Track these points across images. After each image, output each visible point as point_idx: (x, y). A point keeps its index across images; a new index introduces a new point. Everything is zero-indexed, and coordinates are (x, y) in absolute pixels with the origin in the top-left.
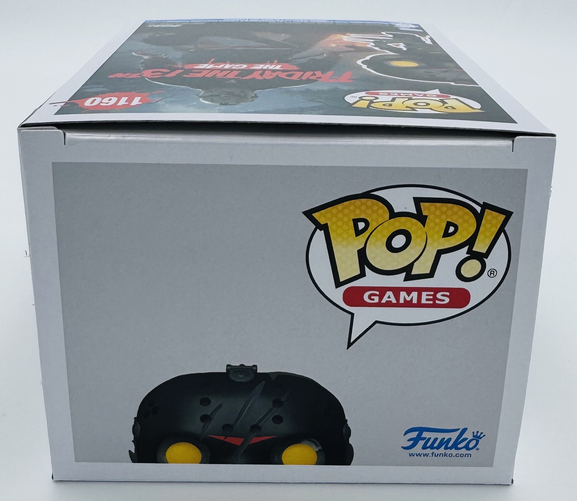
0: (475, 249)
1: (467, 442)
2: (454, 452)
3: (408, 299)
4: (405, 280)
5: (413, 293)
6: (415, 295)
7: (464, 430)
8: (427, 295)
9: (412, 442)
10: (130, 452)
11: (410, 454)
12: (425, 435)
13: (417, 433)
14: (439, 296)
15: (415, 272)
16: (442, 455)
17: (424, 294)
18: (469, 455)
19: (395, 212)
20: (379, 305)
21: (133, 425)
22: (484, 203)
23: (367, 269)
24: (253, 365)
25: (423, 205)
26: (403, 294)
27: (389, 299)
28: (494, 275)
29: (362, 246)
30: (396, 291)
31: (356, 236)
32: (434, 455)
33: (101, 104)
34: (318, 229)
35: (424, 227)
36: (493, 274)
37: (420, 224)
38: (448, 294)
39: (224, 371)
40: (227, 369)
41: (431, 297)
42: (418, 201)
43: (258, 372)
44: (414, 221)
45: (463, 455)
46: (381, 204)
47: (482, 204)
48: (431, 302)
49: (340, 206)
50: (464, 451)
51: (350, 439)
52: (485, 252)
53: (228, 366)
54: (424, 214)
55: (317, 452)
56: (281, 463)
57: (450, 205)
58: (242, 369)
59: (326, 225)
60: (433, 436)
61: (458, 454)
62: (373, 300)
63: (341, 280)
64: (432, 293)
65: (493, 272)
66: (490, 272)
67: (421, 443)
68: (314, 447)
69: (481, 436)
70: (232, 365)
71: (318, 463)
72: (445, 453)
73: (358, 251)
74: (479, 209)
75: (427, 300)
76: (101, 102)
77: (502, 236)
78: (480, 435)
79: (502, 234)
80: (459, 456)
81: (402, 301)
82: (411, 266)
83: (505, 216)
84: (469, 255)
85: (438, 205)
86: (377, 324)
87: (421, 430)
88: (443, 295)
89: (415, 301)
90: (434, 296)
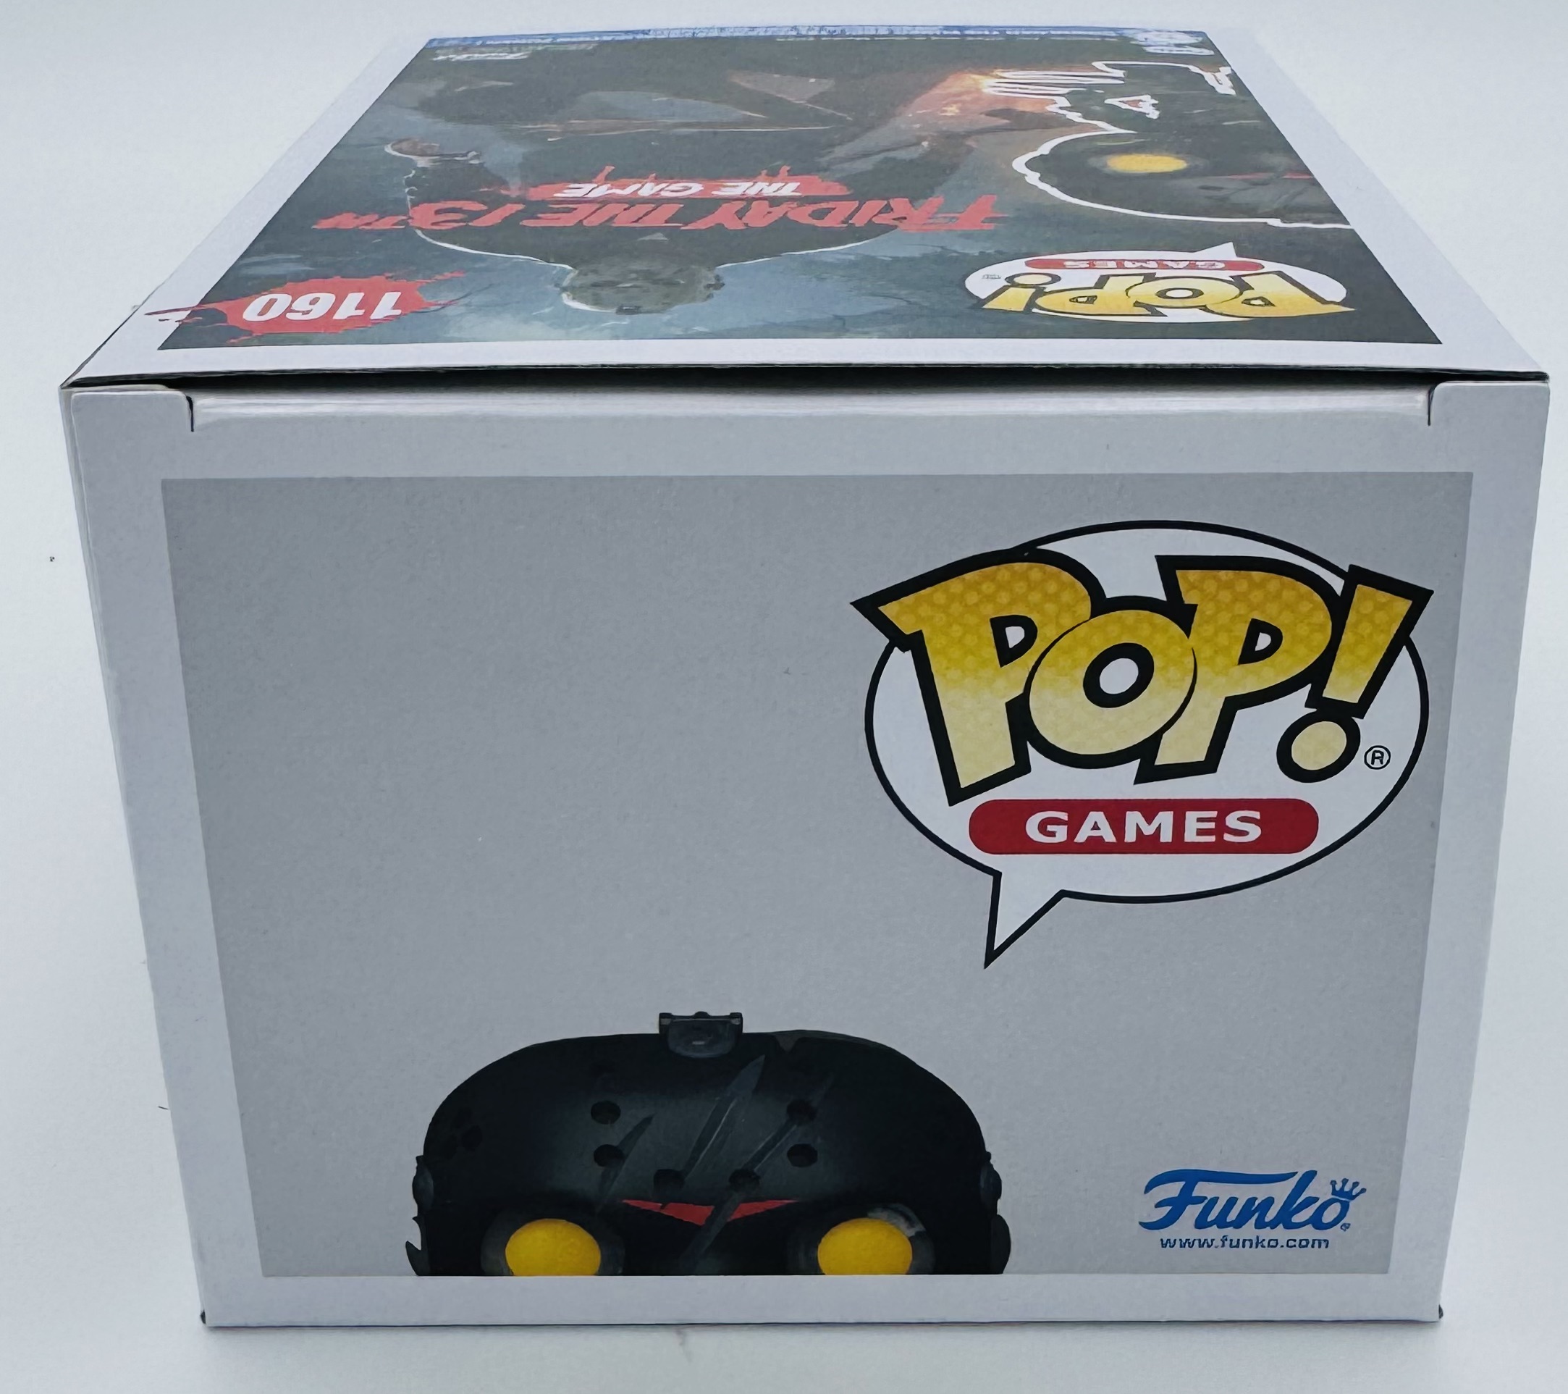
0: (1329, 693)
1: (1316, 1208)
2: (1280, 1233)
3: (1148, 830)
4: (1141, 778)
5: (1161, 814)
6: (1165, 819)
7: (1310, 1176)
8: (1200, 820)
9: (1166, 1210)
10: (409, 1246)
11: (1162, 1240)
12: (1203, 1189)
13: (1181, 1184)
14: (1232, 820)
15: (1165, 756)
16: (1248, 1243)
17: (1191, 817)
18: (1323, 1245)
19: (1108, 597)
20: (1068, 847)
21: (415, 1178)
22: (1352, 567)
23: (1032, 752)
24: (732, 1014)
25: (1186, 578)
26: (1134, 820)
27: (1096, 833)
28: (1382, 763)
29: (1020, 691)
30: (1116, 810)
31: (1002, 663)
32: (1227, 1243)
33: (290, 316)
34: (896, 649)
35: (1188, 636)
36: (1381, 759)
37: (1175, 629)
38: (1257, 815)
39: (655, 1030)
40: (661, 1026)
41: (1212, 825)
42: (1169, 566)
43: (745, 1031)
44: (1160, 619)
45: (1308, 1243)
46: (1066, 576)
47: (1346, 569)
48: (1212, 839)
49: (955, 585)
50: (1309, 1233)
51: (999, 1203)
52: (1356, 701)
53: (662, 1016)
54: (1186, 602)
55: (911, 1239)
56: (815, 1270)
57: (1257, 575)
58: (701, 1024)
59: (920, 633)
60: (1222, 1192)
61: (1295, 1241)
62: (1053, 834)
63: (964, 782)
64: (1214, 814)
65: (1379, 756)
66: (1371, 753)
67: (1193, 1212)
68: (903, 1224)
69: (1354, 1193)
70: (674, 1013)
71: (916, 1269)
72: (1258, 1237)
73: (1009, 705)
74: (1337, 584)
75: (1201, 832)
76: (289, 310)
77: (1404, 656)
78: (1352, 1190)
79: (1404, 653)
80: (1295, 1246)
81: (1130, 837)
82: (1154, 741)
83: (1410, 602)
84: (1314, 710)
85: (1223, 574)
86: (1065, 899)
87: (1191, 1177)
88: (1242, 819)
89: (1167, 836)
90: (1220, 820)
